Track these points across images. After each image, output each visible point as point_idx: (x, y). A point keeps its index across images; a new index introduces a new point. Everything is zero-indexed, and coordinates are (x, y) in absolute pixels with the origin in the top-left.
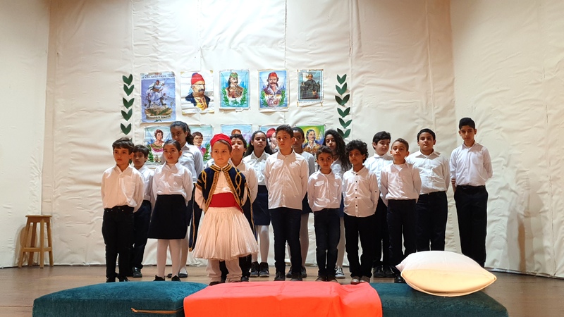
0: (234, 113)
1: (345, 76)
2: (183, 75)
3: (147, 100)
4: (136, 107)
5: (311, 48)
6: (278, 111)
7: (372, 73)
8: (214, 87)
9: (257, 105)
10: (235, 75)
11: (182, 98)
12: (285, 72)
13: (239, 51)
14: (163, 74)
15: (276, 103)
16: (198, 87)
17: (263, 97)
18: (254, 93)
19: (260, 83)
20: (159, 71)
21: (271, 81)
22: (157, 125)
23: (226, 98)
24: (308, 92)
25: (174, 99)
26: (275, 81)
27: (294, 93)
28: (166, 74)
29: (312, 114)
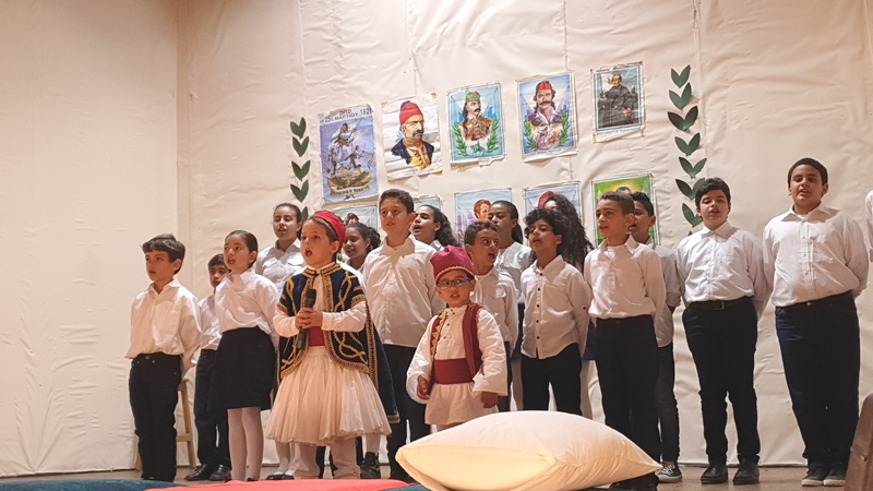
0: (476, 169)
1: (688, 68)
2: (385, 109)
3: (330, 160)
4: (314, 176)
5: (616, 21)
6: (557, 155)
7: (744, 56)
8: (438, 124)
9: (519, 148)
10: (474, 97)
11: (386, 150)
12: (567, 77)
13: (480, 50)
14: (353, 111)
15: (552, 141)
16: (412, 129)
17: (527, 133)
18: (512, 126)
19: (522, 105)
20: (346, 107)
21: (541, 100)
22: (348, 206)
23: (460, 142)
24: (614, 111)
25: (373, 154)
26: (549, 98)
27: (586, 116)
28: (358, 110)
29: (625, 155)
